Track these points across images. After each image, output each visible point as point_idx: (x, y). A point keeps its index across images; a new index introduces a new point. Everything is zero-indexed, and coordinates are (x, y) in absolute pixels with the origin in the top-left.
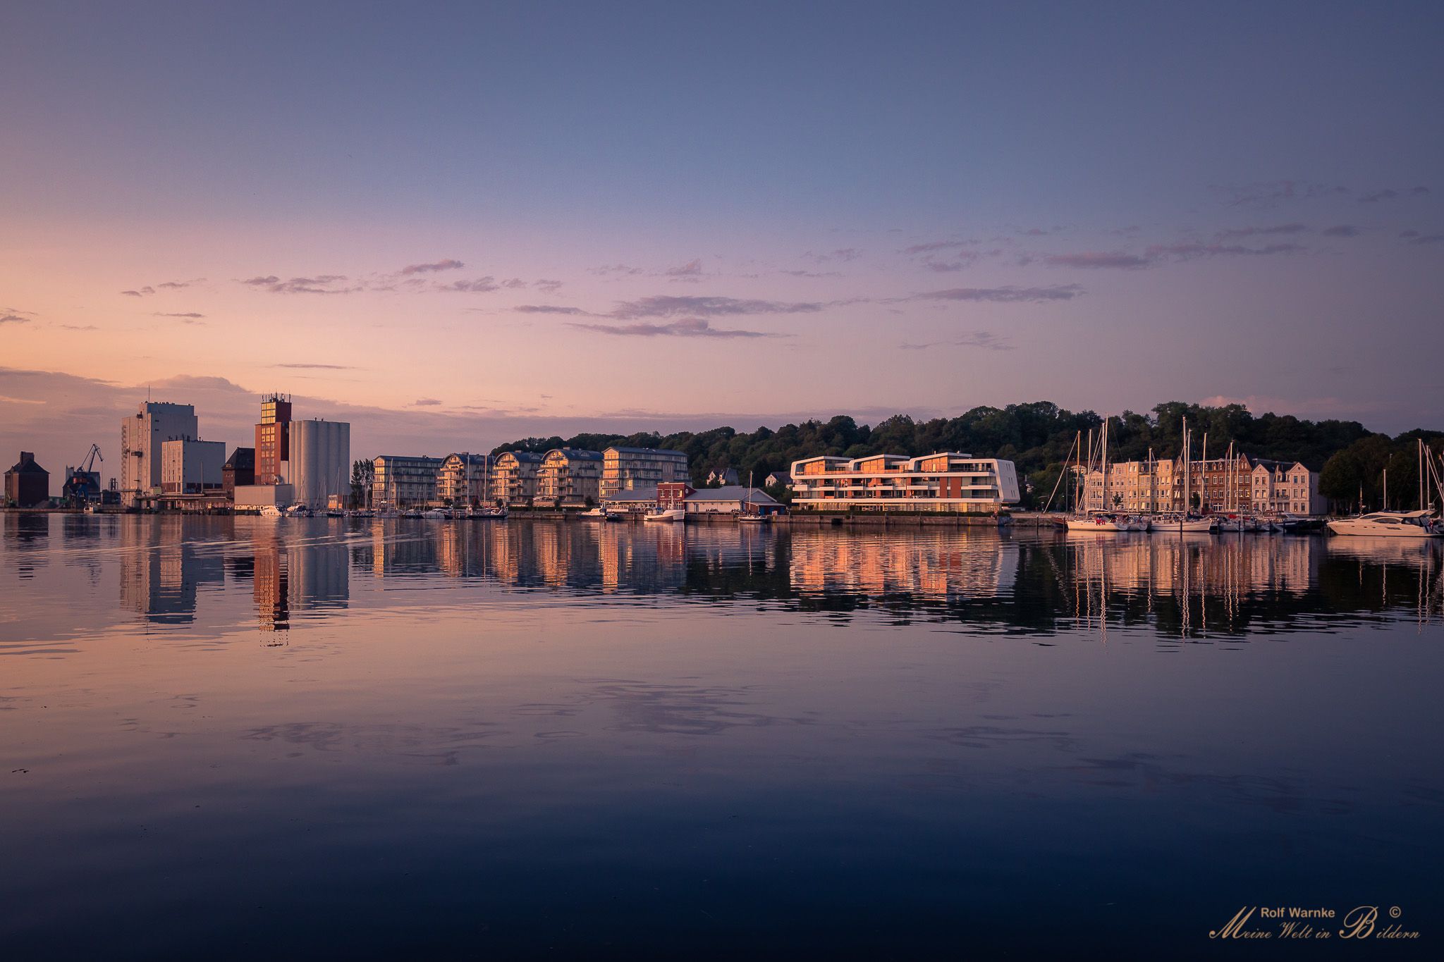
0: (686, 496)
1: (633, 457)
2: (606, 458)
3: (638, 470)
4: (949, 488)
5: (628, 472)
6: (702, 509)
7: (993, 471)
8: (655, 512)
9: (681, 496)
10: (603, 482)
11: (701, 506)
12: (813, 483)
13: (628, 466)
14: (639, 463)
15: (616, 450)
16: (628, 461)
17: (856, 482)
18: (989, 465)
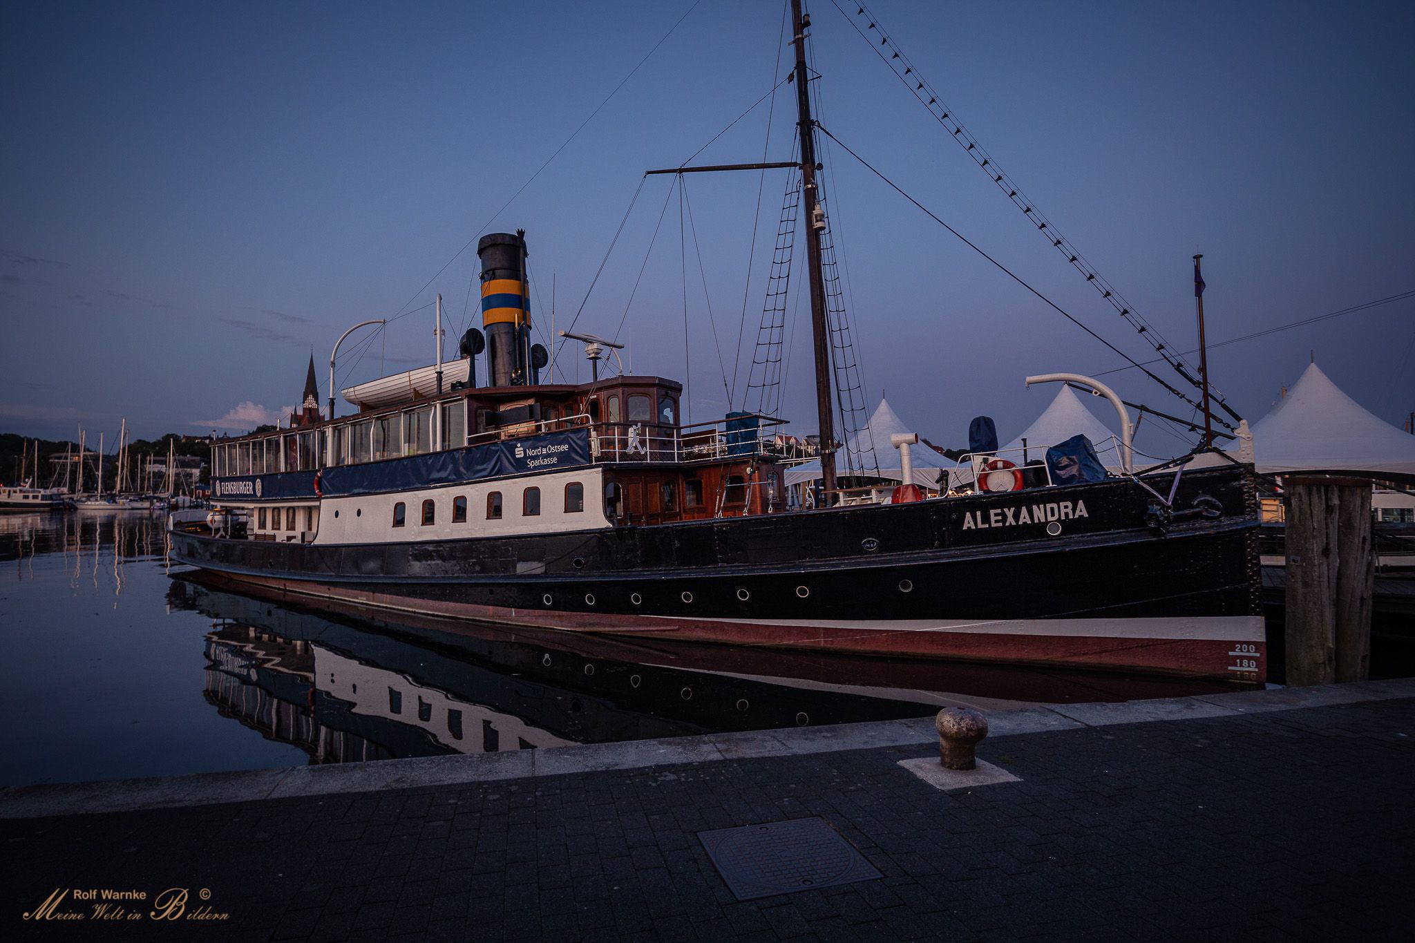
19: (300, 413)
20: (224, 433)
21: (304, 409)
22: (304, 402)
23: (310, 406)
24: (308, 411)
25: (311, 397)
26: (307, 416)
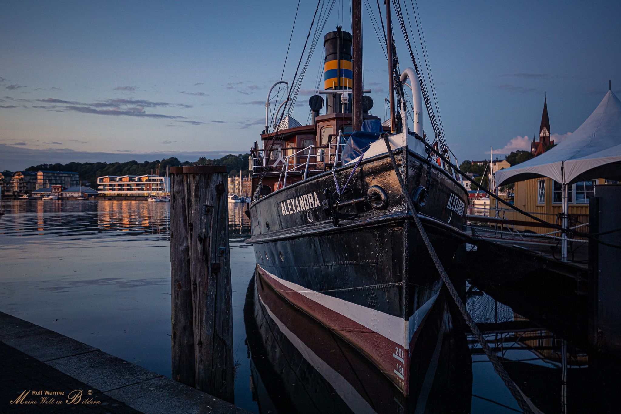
0: (62, 190)
1: (50, 174)
2: (38, 175)
3: (53, 180)
4: (148, 187)
5: (47, 181)
6: (68, 195)
7: (162, 182)
8: (46, 196)
9: (60, 190)
10: (38, 185)
11: (67, 194)
12: (105, 186)
13: (47, 178)
14: (53, 177)
15: (42, 172)
16: (48, 177)
17: (119, 185)
18: (162, 180)
19: (538, 140)
20: (496, 157)
21: (541, 138)
22: (540, 133)
23: (545, 135)
24: (544, 139)
25: (545, 129)
26: (541, 143)
